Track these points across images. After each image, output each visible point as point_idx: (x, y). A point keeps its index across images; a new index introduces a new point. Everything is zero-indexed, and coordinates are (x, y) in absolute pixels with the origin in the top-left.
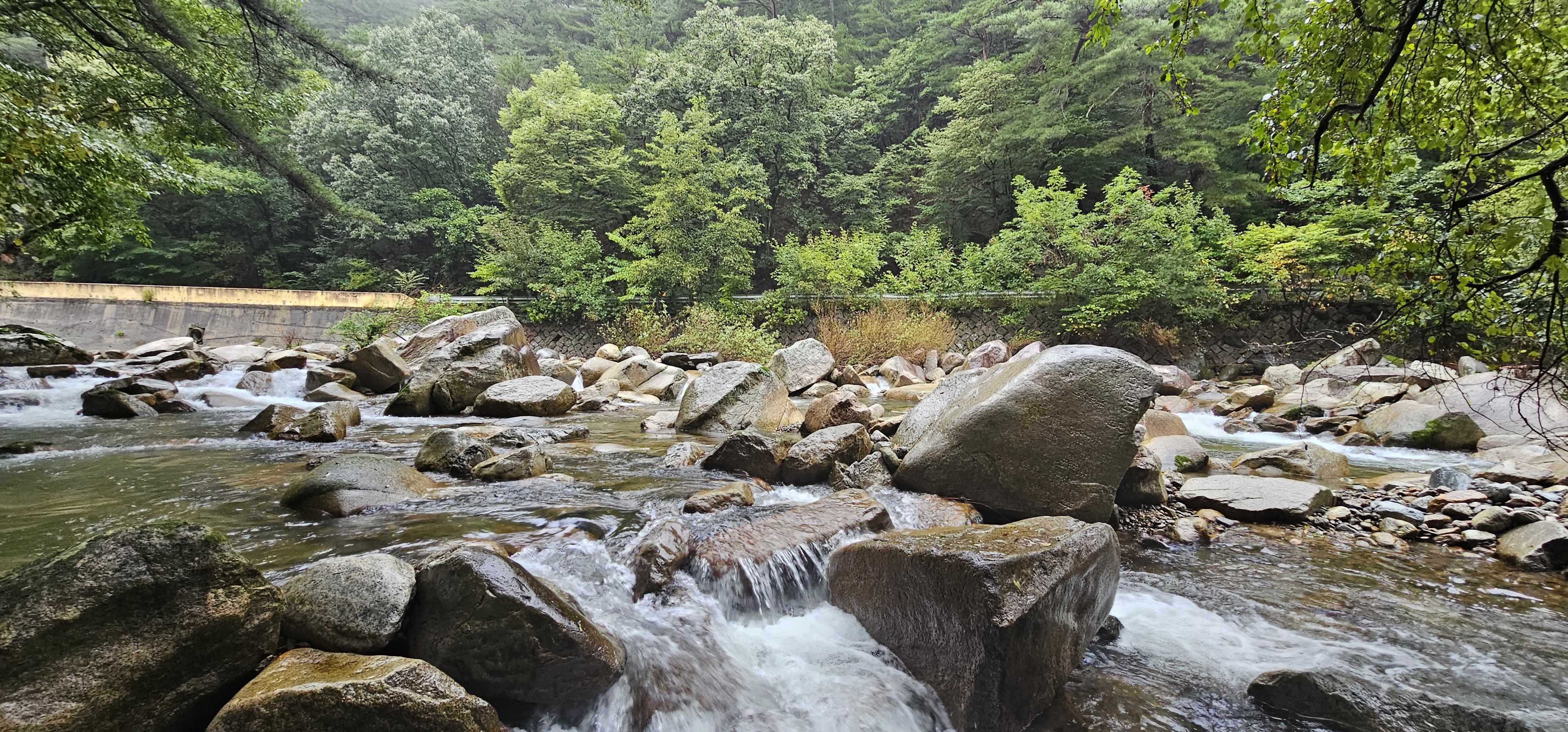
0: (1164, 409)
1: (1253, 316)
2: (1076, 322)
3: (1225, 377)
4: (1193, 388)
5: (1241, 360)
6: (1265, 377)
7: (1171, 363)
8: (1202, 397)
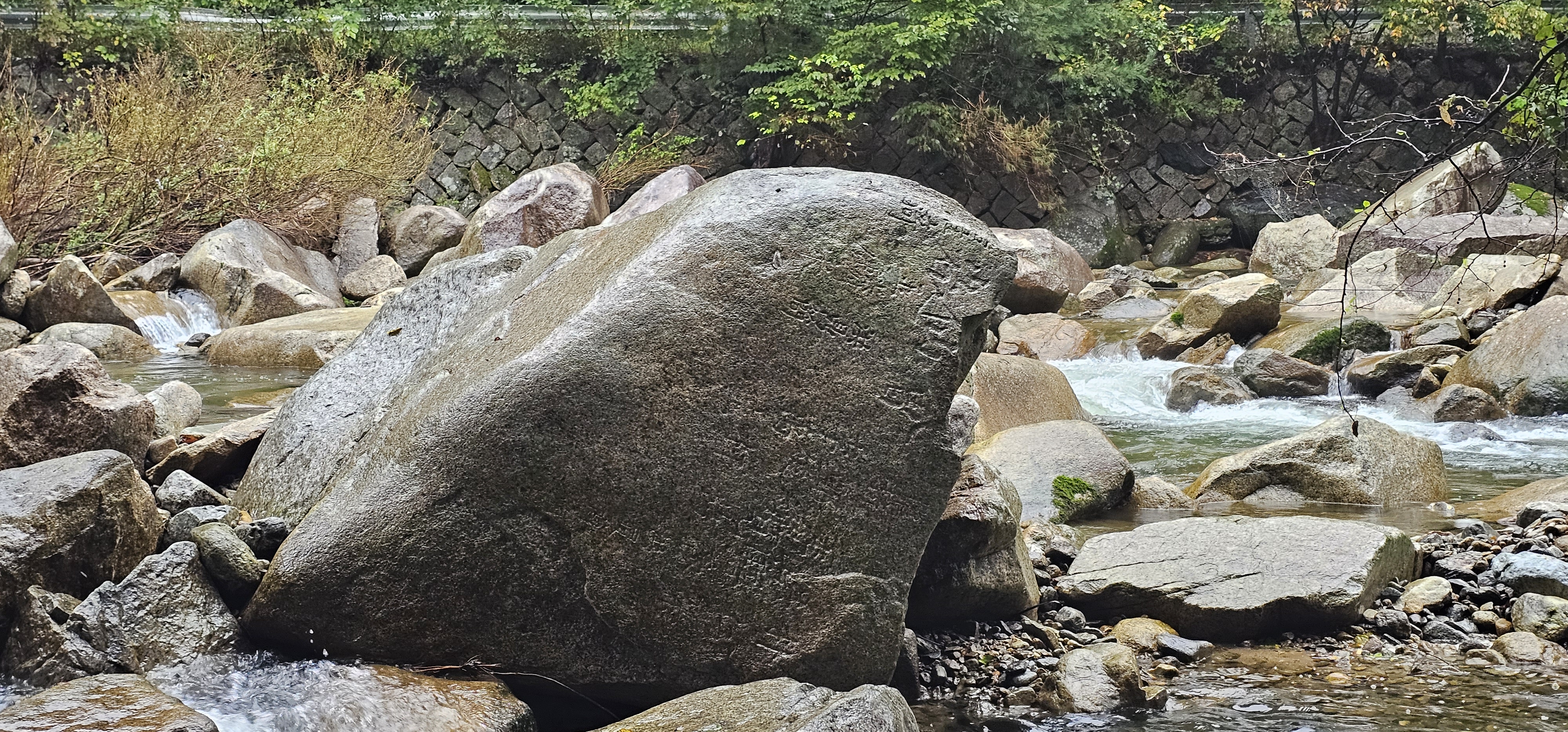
0: (1023, 350)
1: (1229, 87)
2: (786, 107)
3: (1167, 255)
4: (1093, 289)
5: (1203, 208)
6: (1258, 251)
7: (1035, 221)
8: (1115, 312)
